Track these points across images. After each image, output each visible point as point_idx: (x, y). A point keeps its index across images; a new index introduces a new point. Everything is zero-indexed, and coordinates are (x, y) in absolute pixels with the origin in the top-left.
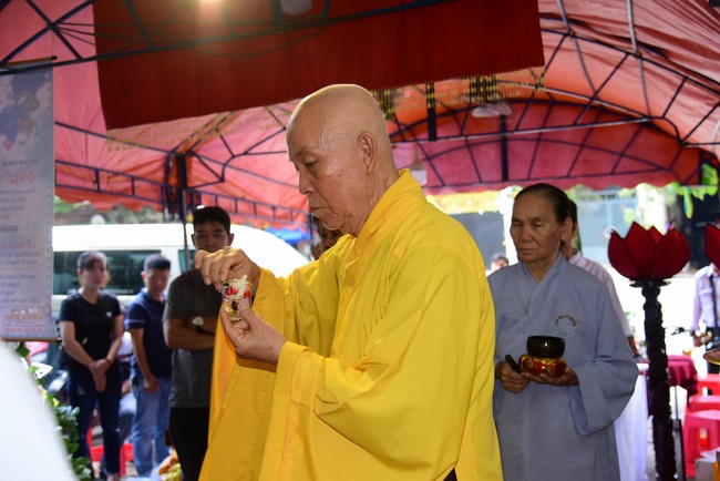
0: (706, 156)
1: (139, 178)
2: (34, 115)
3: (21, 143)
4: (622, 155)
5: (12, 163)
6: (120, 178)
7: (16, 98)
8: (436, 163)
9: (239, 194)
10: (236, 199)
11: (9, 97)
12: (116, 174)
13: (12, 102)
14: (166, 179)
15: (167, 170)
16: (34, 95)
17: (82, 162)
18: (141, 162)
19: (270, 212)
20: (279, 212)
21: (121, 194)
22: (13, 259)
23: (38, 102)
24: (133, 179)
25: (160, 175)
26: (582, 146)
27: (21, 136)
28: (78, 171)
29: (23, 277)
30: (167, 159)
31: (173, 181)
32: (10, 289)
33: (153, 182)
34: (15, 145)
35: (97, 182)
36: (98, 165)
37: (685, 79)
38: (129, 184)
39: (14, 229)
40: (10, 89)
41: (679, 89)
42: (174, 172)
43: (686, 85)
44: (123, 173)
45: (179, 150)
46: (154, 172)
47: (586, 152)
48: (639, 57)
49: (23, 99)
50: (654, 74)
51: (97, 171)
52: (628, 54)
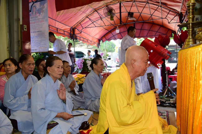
0: (173, 32)
1: (65, 31)
2: (44, 9)
3: (42, 15)
4: (157, 32)
5: (40, 19)
6: (62, 31)
7: (40, 6)
8: (121, 34)
9: (85, 38)
10: (84, 38)
11: (39, 6)
12: (61, 30)
13: (40, 7)
14: (71, 32)
15: (71, 31)
16: (44, 5)
17: (55, 26)
18: (66, 28)
19: (90, 42)
20: (92, 42)
21: (62, 34)
22: (41, 37)
23: (44, 7)
24: (64, 31)
25: (69, 32)
26: (149, 30)
27: (41, 13)
28: (54, 28)
29: (43, 40)
30: (71, 29)
31: (72, 33)
32: (40, 43)
33: (68, 33)
34: (40, 15)
35: (57, 30)
36: (58, 27)
37: (170, 11)
38: (63, 32)
39: (41, 31)
40: (39, 5)
41: (168, 13)
42: (72, 31)
43: (170, 12)
44: (62, 30)
45: (73, 27)
46: (68, 31)
47: (150, 31)
48: (161, 6)
49: (42, 6)
50: (164, 11)
51: (57, 28)
52: (159, 6)
